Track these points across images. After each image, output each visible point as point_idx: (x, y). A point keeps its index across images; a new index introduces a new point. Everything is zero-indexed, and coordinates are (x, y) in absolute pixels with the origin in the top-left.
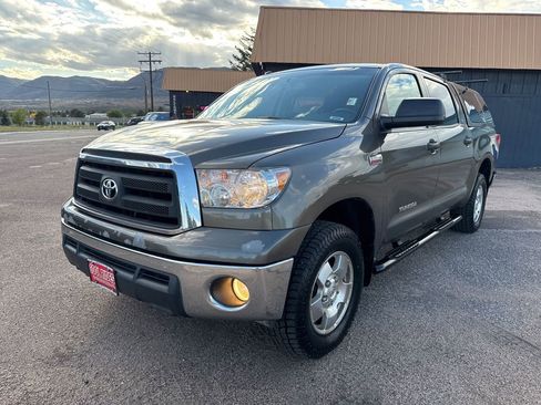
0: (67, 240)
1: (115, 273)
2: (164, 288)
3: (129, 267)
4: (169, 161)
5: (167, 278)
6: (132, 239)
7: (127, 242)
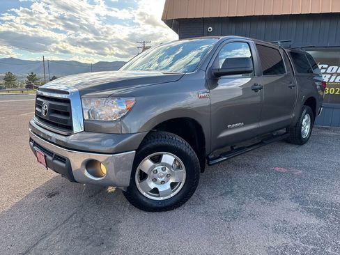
0: (31, 140)
1: (45, 156)
2: (64, 165)
3: (50, 153)
4: (68, 93)
5: (65, 160)
6: (51, 137)
7: (49, 139)
